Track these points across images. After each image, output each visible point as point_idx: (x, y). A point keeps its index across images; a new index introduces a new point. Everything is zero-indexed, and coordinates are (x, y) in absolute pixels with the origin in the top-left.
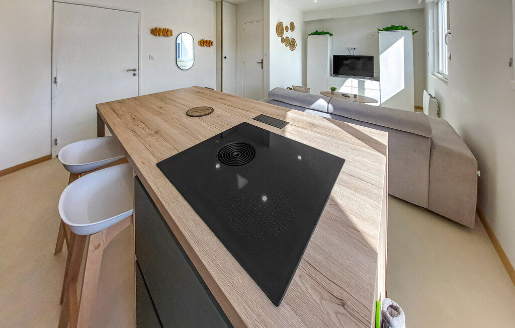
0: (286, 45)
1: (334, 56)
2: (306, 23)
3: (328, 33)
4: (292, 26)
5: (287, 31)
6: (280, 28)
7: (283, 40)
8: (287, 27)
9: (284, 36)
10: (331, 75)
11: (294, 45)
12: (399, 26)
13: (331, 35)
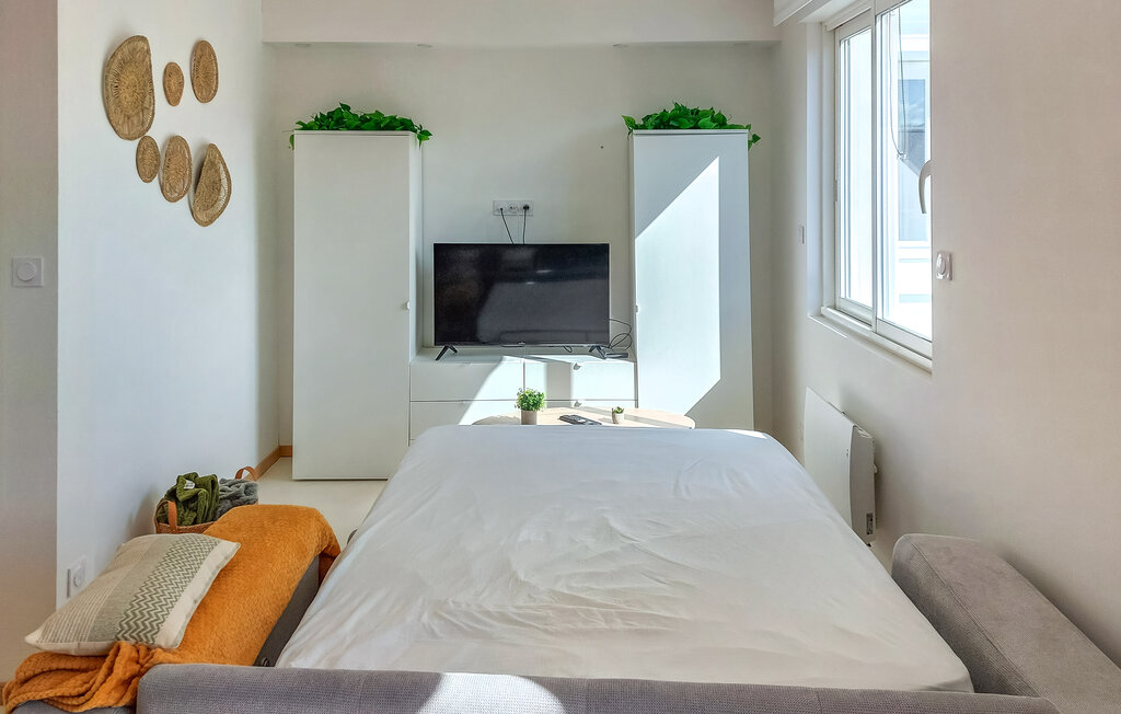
0: (170, 193)
1: (438, 247)
2: (279, 55)
3: (406, 125)
4: (204, 69)
5: (173, 98)
6: (129, 78)
7: (151, 162)
8: (172, 71)
9: (158, 133)
10: (422, 348)
11: (215, 186)
12: (705, 114)
13: (424, 135)
